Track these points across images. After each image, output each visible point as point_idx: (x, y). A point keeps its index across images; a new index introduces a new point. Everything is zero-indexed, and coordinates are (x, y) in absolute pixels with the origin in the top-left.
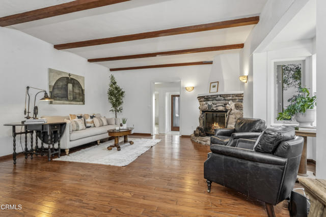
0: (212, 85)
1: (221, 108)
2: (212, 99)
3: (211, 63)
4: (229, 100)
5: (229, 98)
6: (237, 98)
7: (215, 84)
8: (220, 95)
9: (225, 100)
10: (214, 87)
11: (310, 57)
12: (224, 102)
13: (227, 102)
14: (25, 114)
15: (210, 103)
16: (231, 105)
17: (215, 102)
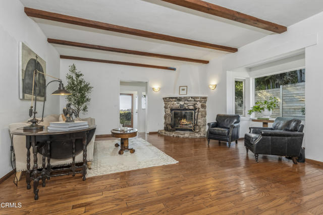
0: (181, 88)
1: (191, 107)
2: (184, 100)
3: (174, 69)
4: (197, 101)
5: (197, 100)
6: (203, 100)
7: (184, 88)
8: (192, 97)
9: (195, 101)
10: (183, 90)
11: (249, 78)
12: (194, 102)
13: (196, 102)
14: (31, 115)
15: (182, 103)
16: (199, 105)
17: (186, 102)
